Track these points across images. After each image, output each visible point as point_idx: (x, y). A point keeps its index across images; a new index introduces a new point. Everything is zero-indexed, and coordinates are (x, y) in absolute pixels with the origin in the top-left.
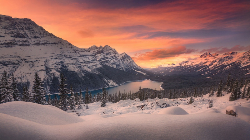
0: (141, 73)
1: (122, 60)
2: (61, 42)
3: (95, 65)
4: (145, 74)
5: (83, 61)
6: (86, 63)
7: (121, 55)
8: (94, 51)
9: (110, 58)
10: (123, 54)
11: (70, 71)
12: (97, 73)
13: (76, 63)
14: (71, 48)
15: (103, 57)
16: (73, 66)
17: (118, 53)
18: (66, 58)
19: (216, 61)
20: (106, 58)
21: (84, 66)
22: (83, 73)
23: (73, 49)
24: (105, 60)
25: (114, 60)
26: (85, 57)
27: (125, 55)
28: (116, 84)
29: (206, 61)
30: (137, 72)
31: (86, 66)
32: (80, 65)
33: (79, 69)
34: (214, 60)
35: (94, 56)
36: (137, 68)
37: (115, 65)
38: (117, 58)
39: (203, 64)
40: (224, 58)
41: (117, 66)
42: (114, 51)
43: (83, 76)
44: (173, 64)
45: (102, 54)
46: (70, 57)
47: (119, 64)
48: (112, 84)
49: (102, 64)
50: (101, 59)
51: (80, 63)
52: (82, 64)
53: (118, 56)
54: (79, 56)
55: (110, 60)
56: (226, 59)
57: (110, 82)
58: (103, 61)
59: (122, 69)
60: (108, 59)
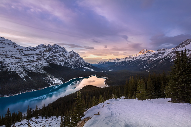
0: (88, 69)
1: (70, 57)
2: (3, 41)
3: (40, 64)
4: (93, 70)
5: (27, 60)
6: (30, 62)
7: (69, 52)
8: (42, 50)
9: (58, 56)
10: (71, 52)
11: (10, 72)
12: (42, 72)
13: (18, 62)
14: (15, 47)
15: (51, 55)
16: (15, 65)
17: (66, 51)
18: (8, 57)
19: (152, 56)
20: (54, 56)
21: (27, 65)
22: (25, 73)
23: (16, 48)
24: (53, 58)
25: (62, 57)
26: (29, 56)
27: (73, 53)
28: (62, 82)
29: (145, 56)
30: (85, 69)
31: (30, 65)
32: (23, 64)
33: (21, 68)
34: (151, 55)
35: (40, 54)
36: (85, 65)
37: (63, 63)
38: (65, 56)
39: (143, 59)
40: (158, 53)
41: (65, 63)
42: (63, 49)
43: (25, 76)
44: (118, 60)
45: (50, 52)
46: (12, 57)
47: (67, 61)
48: (57, 82)
49: (48, 62)
50: (48, 57)
51: (23, 63)
52: (25, 64)
53: (66, 53)
54: (23, 55)
55: (58, 58)
56: (159, 54)
57: (54, 81)
58: (50, 59)
59: (70, 66)
60: (56, 57)
